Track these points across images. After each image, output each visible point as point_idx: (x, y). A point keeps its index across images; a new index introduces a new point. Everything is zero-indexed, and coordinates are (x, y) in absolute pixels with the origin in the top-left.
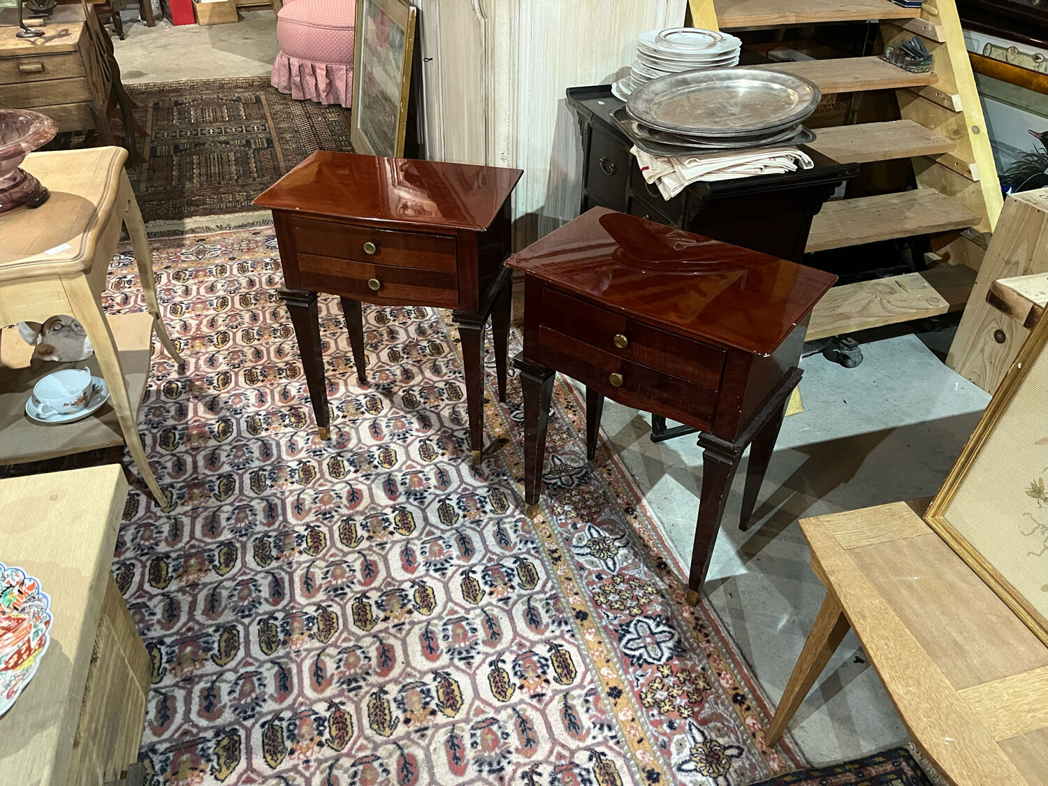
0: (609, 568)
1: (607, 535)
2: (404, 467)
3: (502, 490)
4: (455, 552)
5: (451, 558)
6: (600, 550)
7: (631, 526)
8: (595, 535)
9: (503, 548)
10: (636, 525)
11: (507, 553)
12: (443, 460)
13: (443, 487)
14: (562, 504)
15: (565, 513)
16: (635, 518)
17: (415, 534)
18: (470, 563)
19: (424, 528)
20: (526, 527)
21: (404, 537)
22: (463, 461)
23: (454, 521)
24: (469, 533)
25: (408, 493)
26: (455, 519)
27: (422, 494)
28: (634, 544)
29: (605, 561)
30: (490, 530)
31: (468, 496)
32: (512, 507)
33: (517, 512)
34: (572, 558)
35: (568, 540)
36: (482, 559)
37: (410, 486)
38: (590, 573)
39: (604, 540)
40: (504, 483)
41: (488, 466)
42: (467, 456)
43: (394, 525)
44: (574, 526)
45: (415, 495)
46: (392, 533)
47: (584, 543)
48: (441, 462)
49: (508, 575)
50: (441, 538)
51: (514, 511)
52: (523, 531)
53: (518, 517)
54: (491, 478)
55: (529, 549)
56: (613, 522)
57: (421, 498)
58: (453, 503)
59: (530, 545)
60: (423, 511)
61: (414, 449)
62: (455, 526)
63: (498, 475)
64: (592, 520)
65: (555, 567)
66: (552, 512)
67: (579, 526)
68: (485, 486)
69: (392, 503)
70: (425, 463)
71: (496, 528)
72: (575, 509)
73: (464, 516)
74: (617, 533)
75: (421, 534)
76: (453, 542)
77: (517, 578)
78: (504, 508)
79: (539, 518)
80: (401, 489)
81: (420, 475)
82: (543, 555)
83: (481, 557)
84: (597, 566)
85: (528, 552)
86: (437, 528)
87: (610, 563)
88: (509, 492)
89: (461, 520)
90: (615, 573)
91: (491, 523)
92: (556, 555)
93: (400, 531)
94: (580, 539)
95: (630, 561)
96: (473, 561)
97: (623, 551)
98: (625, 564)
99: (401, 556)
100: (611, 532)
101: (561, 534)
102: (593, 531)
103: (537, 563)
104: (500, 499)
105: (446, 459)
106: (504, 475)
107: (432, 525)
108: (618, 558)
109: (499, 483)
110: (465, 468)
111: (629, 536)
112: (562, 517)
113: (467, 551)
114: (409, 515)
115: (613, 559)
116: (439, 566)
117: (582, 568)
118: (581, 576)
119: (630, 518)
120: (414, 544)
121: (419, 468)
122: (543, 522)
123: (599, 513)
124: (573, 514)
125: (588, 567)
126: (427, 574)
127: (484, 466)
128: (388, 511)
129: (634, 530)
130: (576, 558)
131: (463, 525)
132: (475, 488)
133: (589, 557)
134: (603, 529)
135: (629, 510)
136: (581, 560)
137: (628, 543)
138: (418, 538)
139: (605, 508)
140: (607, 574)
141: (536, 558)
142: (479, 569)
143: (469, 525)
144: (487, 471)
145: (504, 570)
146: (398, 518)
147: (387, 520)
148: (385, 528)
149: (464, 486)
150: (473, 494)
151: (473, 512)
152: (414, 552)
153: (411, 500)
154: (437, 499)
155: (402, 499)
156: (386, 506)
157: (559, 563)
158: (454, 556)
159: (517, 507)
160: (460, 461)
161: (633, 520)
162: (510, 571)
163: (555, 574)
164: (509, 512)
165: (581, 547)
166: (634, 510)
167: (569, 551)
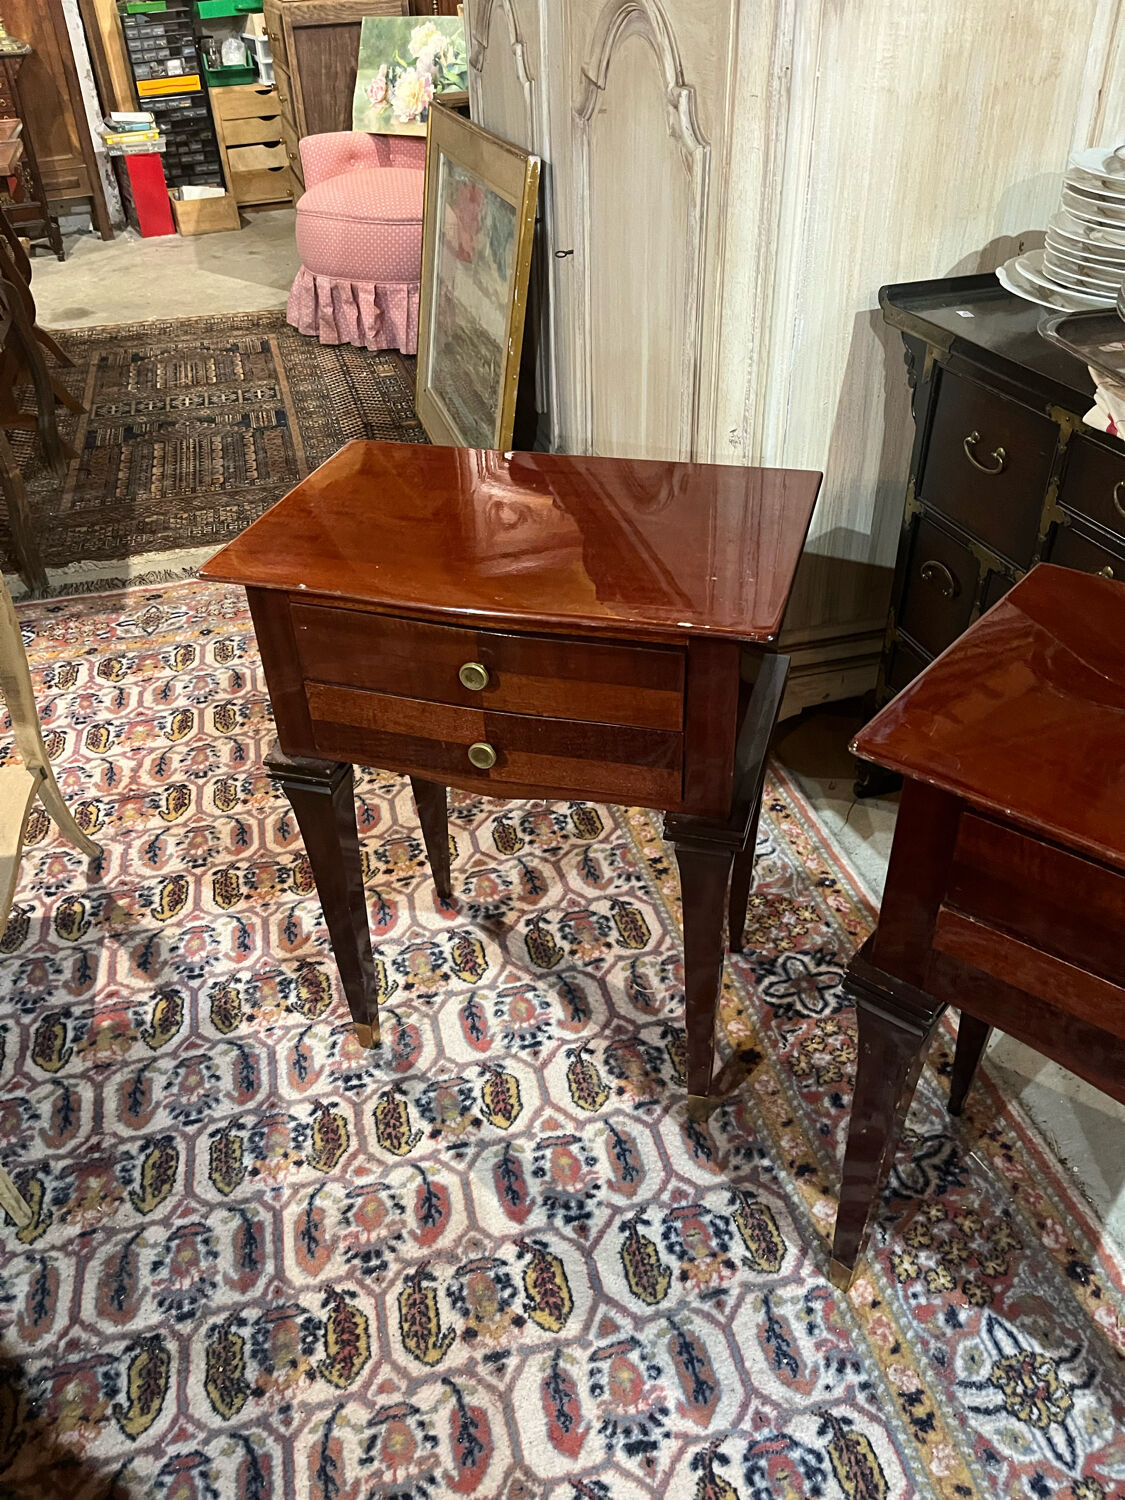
0: (1059, 1457)
1: (1038, 1349)
2: (537, 1124)
3: (765, 1198)
4: (672, 1391)
5: (664, 1411)
6: (1029, 1398)
7: (1090, 1321)
8: (1009, 1349)
9: (786, 1383)
10: (1103, 1317)
11: (800, 1401)
12: (620, 1104)
13: (627, 1183)
14: (912, 1250)
15: (922, 1274)
16: (1097, 1294)
17: (573, 1328)
18: (712, 1429)
19: (593, 1310)
20: (834, 1317)
21: (548, 1336)
22: (666, 1110)
23: (660, 1288)
24: (700, 1328)
25: (551, 1201)
26: (663, 1282)
27: (581, 1205)
28: (1107, 1377)
29: (1044, 1430)
30: (748, 1321)
31: (686, 1213)
32: (793, 1251)
33: (806, 1270)
34: (963, 1421)
35: (942, 1362)
36: (740, 1418)
37: (554, 1181)
38: (1014, 1473)
39: (1030, 1363)
40: (765, 1178)
41: (724, 1128)
42: (674, 1098)
43: (521, 1298)
44: (952, 1316)
45: (567, 1207)
46: (519, 1322)
47: (984, 1372)
48: (618, 1112)
49: (811, 1473)
50: (634, 1342)
51: (799, 1266)
52: (831, 1329)
53: (811, 1282)
54: (734, 1161)
55: (850, 1389)
56: (1043, 1307)
57: (580, 1219)
58: (654, 1233)
59: (851, 1377)
60: (587, 1254)
61: (558, 1071)
62: (665, 1305)
63: (749, 1155)
64: (992, 1301)
65: (924, 1450)
66: (891, 1270)
67: (963, 1317)
68: (721, 1187)
69: (514, 1228)
70: (582, 1115)
71: (761, 1317)
72: (946, 1262)
73: (684, 1277)
74: (1059, 1344)
75: (587, 1328)
76: (664, 1359)
77: (832, 1483)
78: (773, 1252)
79: (862, 1289)
80: (534, 1187)
81: (574, 1148)
82: (889, 1408)
83: (735, 1410)
84: (1027, 1450)
85: (849, 1399)
86: (624, 1310)
87: (1059, 1439)
88: (780, 1204)
89: (677, 1287)
90: (1077, 1474)
91: (750, 1298)
92: (920, 1411)
93: (539, 1315)
94: (973, 1360)
95: (1108, 1434)
96: (720, 1422)
97: (1084, 1401)
98: (1098, 1444)
99: (544, 1399)
100: (1045, 1338)
101: (925, 1343)
102: (1000, 1334)
103: (876, 1434)
104: (762, 1227)
105: (626, 1103)
106: (763, 1155)
107: (610, 1301)
108: (1077, 1422)
109: (754, 1176)
110: (671, 1130)
111: (1092, 1351)
112: (918, 1287)
113: (702, 1391)
114: (556, 1269)
115: (1063, 1424)
116: (636, 1436)
117: (992, 1456)
118: (993, 1480)
119: (1082, 1293)
120: (574, 1361)
121: (570, 1129)
122: (875, 1304)
123: (1004, 1276)
124: (943, 1280)
125: (1005, 1450)
126: (609, 1463)
127: (714, 1125)
128: (508, 1252)
129: (1098, 1333)
130: (974, 1421)
131: (683, 1303)
132: (702, 1191)
133: (1004, 1421)
134: (1023, 1327)
135: (1078, 1270)
136: (986, 1427)
137: (1092, 1375)
138: (581, 1341)
139: (1017, 1260)
140: (1058, 1476)
141: (873, 1418)
142: (734, 1448)
143: (696, 1304)
144: (721, 1141)
145: (796, 1454)
146: (532, 1276)
147: (505, 1281)
148: (503, 1305)
149: (674, 1183)
150: (700, 1210)
151: (703, 1262)
152: (574, 1385)
153: (559, 1222)
154: (617, 1222)
155: (537, 1218)
156: (504, 1239)
157: (931, 1436)
158: (671, 1404)
159: (804, 1252)
160: (658, 1109)
161: (1092, 1302)
162: (811, 1459)
163: (928, 1474)
164: (787, 1266)
165: (980, 1387)
166: (1088, 1270)
167: (952, 1398)
